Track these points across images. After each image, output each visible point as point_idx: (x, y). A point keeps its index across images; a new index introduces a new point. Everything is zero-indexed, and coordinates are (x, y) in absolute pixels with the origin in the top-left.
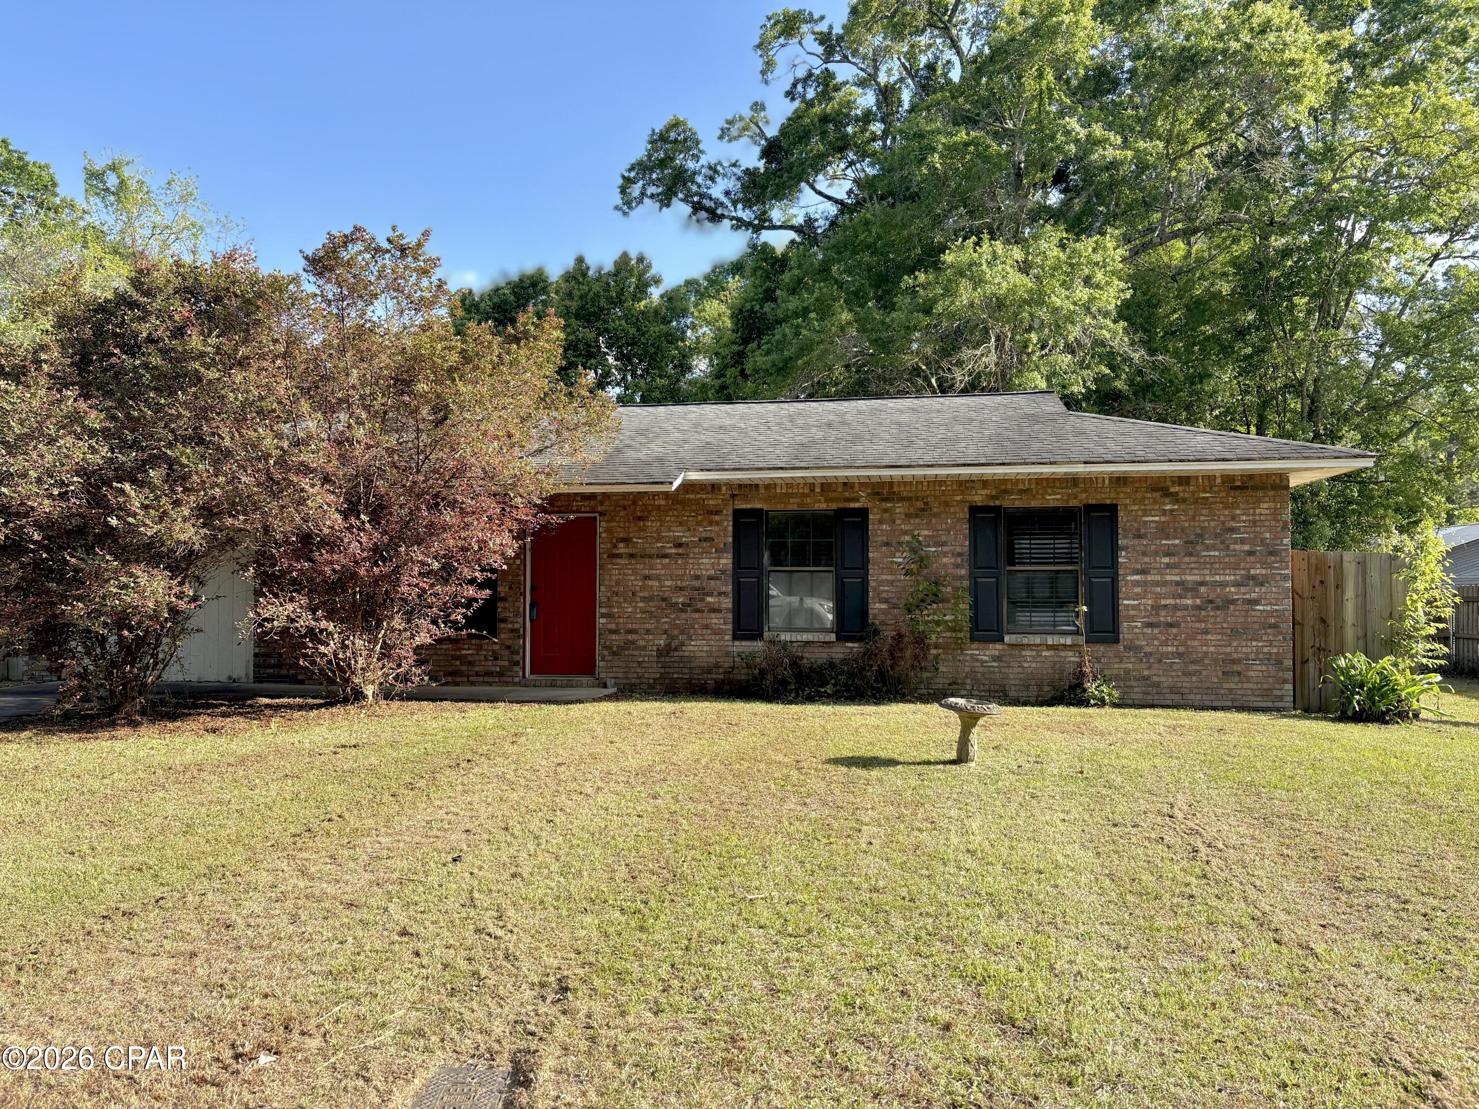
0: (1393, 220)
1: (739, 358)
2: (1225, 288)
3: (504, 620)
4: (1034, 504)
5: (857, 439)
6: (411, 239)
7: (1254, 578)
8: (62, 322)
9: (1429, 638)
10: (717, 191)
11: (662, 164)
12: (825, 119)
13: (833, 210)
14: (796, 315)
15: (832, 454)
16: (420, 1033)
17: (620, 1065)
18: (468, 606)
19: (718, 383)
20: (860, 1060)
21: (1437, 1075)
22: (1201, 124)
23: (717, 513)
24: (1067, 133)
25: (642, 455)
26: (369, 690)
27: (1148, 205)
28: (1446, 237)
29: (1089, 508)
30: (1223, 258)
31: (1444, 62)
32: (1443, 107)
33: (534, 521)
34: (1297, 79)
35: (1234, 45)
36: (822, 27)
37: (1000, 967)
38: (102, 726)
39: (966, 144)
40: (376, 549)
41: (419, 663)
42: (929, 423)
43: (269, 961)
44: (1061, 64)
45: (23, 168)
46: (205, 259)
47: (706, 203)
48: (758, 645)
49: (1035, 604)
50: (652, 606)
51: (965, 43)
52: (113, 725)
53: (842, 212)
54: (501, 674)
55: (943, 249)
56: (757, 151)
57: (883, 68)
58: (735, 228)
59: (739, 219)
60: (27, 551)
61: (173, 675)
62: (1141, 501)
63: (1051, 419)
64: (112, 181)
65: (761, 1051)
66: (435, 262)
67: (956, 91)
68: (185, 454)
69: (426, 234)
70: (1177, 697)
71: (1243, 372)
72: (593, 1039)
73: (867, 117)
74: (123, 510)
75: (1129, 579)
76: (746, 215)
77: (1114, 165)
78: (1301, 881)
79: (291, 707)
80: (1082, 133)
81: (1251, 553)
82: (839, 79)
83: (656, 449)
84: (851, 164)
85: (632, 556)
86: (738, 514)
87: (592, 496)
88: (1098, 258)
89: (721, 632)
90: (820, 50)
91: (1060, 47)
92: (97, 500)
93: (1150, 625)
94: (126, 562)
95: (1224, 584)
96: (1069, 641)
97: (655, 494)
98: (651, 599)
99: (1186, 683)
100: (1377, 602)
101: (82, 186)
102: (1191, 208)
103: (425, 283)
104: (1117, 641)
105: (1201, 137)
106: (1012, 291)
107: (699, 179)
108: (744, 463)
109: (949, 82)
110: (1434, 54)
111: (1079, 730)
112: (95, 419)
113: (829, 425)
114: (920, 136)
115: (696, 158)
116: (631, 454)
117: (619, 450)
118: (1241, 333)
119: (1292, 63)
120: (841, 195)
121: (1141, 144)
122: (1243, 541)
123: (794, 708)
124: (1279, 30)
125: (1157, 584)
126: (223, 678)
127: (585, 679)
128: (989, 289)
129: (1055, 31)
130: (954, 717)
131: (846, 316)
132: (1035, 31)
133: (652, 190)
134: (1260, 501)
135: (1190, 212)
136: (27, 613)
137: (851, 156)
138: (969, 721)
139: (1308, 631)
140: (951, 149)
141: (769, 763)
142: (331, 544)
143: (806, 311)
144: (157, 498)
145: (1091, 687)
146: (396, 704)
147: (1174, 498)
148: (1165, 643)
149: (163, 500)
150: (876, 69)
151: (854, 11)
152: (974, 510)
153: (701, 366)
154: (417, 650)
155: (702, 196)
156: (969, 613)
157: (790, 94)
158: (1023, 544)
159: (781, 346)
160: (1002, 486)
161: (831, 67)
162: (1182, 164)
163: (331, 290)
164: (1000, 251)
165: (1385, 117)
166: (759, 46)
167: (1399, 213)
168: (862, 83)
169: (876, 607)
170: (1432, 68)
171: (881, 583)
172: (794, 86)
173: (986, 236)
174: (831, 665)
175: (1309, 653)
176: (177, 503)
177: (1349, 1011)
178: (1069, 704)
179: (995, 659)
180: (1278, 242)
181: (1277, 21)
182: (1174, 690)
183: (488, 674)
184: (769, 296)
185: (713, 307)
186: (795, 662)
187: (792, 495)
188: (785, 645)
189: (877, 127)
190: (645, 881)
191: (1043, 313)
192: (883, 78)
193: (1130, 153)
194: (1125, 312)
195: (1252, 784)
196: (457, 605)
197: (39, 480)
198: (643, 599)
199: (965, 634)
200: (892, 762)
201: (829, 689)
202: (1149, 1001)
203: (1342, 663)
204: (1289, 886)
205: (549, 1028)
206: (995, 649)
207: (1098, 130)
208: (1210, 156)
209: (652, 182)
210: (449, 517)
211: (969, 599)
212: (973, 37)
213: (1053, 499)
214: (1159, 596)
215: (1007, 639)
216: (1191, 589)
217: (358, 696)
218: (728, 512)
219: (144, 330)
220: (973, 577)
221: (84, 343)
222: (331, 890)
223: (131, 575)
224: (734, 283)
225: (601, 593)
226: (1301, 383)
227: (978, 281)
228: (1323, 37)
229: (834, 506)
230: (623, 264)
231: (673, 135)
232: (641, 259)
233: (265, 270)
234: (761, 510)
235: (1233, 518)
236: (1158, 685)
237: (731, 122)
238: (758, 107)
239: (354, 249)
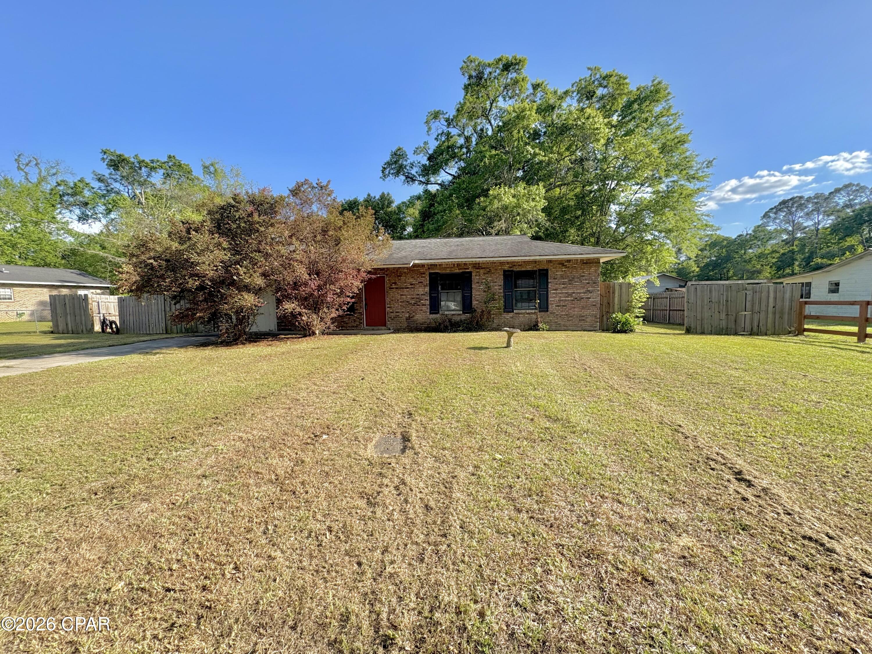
0: (624, 181)
1: (422, 225)
2: (572, 203)
3: (357, 310)
4: (523, 269)
5: (468, 249)
6: (324, 184)
7: (589, 291)
8: (210, 213)
9: (640, 308)
10: (413, 172)
11: (396, 162)
12: (448, 147)
13: (450, 178)
14: (441, 212)
15: (461, 254)
16: (370, 428)
17: (437, 434)
18: (348, 304)
19: (415, 234)
20: (510, 430)
21: (680, 426)
22: (567, 149)
23: (424, 274)
24: (527, 151)
25: (399, 255)
26: (317, 332)
27: (550, 176)
28: (639, 186)
29: (540, 270)
30: (572, 193)
31: (640, 128)
32: (643, 143)
33: (367, 277)
34: (598, 134)
35: (579, 123)
36: (447, 116)
37: (542, 403)
38: (233, 345)
39: (495, 155)
40: (319, 286)
41: (333, 323)
42: (489, 245)
43: (315, 409)
44: (525, 128)
45: (180, 166)
46: (256, 191)
47: (410, 175)
48: (438, 316)
49: (522, 300)
50: (403, 304)
51: (493, 122)
52: (237, 344)
53: (454, 179)
54: (356, 327)
55: (489, 190)
56: (426, 158)
57: (466, 130)
58: (419, 184)
59: (420, 181)
60: (206, 288)
61: (254, 329)
62: (556, 268)
63: (527, 243)
64: (212, 169)
65: (479, 429)
66: (332, 192)
67: (491, 138)
68: (257, 256)
69: (329, 182)
70: (565, 328)
71: (578, 230)
72: (425, 428)
73: (461, 147)
74: (238, 274)
75: (551, 292)
76: (423, 179)
77: (541, 162)
78: (618, 376)
79: (293, 338)
80: (532, 152)
81: (588, 283)
82: (452, 134)
83: (403, 254)
84: (456, 162)
85: (397, 288)
86: (430, 274)
87: (383, 269)
88: (537, 192)
89: (426, 312)
90: (446, 124)
91: (525, 123)
92: (227, 271)
93: (558, 306)
94: (239, 291)
95: (580, 293)
96: (533, 311)
97: (404, 268)
98: (403, 302)
99: (568, 323)
100: (624, 297)
101: (202, 171)
102: (564, 177)
103: (329, 199)
104: (548, 311)
105: (567, 153)
106: (510, 203)
107: (408, 168)
108: (433, 257)
109: (487, 134)
110: (637, 126)
111: (539, 338)
112: (225, 245)
113: (458, 245)
114: (481, 152)
115: (406, 161)
116: (395, 255)
117: (391, 254)
118: (577, 218)
119: (597, 129)
120: (453, 173)
121: (551, 155)
122: (586, 280)
123: (452, 334)
124: (593, 118)
125: (560, 293)
126: (268, 330)
127: (383, 328)
128: (503, 203)
129: (524, 117)
130: (505, 333)
131: (458, 212)
132: (518, 117)
133: (392, 171)
134: (591, 267)
135: (563, 179)
136: (209, 308)
137: (456, 160)
138: (510, 335)
139: (604, 307)
140: (491, 157)
141: (449, 349)
142: (306, 284)
143: (445, 210)
144: (248, 270)
145: (540, 325)
146: (326, 336)
147: (566, 267)
148: (562, 311)
149: (251, 270)
150: (464, 130)
151: (458, 110)
152: (505, 271)
153: (409, 229)
154: (332, 319)
155: (408, 173)
156: (503, 304)
157: (436, 139)
158: (519, 282)
159: (437, 221)
160: (513, 264)
161: (450, 130)
162: (562, 162)
163: (298, 202)
164: (507, 190)
165: (624, 147)
166: (426, 122)
167: (627, 178)
168: (459, 135)
169: (474, 303)
170: (637, 130)
171: (476, 295)
172: (438, 136)
173: (502, 185)
174: (461, 321)
175: (604, 313)
176: (255, 272)
177: (646, 410)
178: (534, 330)
179: (512, 318)
180: (588, 188)
181: (592, 115)
182: (564, 326)
183: (353, 327)
184: (432, 205)
185: (411, 211)
186: (450, 321)
187: (448, 268)
188: (447, 315)
189: (464, 150)
190: (424, 383)
191: (520, 211)
192: (466, 133)
193: (547, 158)
194: (544, 210)
195: (595, 351)
196: (345, 304)
197: (209, 264)
198: (401, 302)
199: (502, 310)
200: (487, 348)
201: (461, 328)
202: (589, 410)
203: (614, 316)
204: (615, 378)
205: (410, 425)
206: (511, 315)
207: (537, 150)
208: (570, 160)
209: (392, 169)
210: (341, 275)
211: (503, 299)
212: (495, 120)
213: (529, 268)
214: (560, 297)
215: (515, 311)
216: (570, 295)
217: (314, 333)
218: (427, 273)
219: (237, 215)
220: (504, 292)
221: (218, 220)
222: (326, 389)
223: (242, 295)
224: (418, 203)
225: (387, 300)
226: (595, 233)
227: (500, 200)
228: (606, 120)
229: (461, 271)
230: (383, 196)
231: (398, 153)
232: (388, 194)
233: (276, 194)
234: (438, 273)
235: (583, 272)
236: (559, 324)
237: (417, 148)
238: (426, 143)
239: (306, 187)
